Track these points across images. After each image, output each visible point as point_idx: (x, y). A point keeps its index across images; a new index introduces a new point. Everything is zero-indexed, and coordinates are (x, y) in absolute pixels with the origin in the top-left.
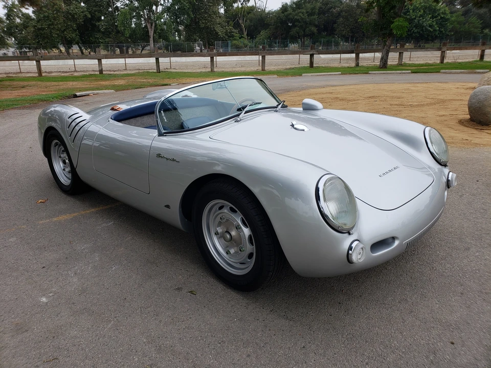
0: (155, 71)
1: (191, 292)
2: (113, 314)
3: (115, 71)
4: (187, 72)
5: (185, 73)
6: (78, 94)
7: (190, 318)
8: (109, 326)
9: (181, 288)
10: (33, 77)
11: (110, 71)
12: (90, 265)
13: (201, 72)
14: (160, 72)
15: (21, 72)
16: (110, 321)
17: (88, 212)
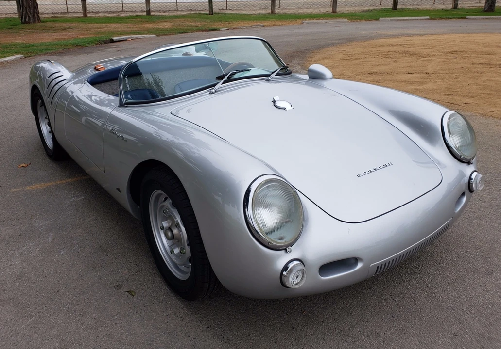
0: (208, 12)
1: (129, 292)
2: (38, 308)
3: (164, 12)
4: (244, 14)
5: (241, 15)
6: (115, 39)
7: (116, 324)
8: (28, 322)
9: (122, 285)
10: (78, 17)
11: (159, 11)
12: (40, 246)
13: (259, 14)
14: (212, 14)
15: (68, 12)
16: (32, 316)
17: (64, 182)
